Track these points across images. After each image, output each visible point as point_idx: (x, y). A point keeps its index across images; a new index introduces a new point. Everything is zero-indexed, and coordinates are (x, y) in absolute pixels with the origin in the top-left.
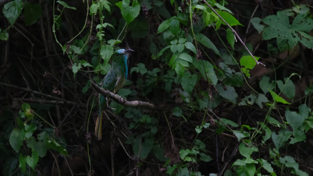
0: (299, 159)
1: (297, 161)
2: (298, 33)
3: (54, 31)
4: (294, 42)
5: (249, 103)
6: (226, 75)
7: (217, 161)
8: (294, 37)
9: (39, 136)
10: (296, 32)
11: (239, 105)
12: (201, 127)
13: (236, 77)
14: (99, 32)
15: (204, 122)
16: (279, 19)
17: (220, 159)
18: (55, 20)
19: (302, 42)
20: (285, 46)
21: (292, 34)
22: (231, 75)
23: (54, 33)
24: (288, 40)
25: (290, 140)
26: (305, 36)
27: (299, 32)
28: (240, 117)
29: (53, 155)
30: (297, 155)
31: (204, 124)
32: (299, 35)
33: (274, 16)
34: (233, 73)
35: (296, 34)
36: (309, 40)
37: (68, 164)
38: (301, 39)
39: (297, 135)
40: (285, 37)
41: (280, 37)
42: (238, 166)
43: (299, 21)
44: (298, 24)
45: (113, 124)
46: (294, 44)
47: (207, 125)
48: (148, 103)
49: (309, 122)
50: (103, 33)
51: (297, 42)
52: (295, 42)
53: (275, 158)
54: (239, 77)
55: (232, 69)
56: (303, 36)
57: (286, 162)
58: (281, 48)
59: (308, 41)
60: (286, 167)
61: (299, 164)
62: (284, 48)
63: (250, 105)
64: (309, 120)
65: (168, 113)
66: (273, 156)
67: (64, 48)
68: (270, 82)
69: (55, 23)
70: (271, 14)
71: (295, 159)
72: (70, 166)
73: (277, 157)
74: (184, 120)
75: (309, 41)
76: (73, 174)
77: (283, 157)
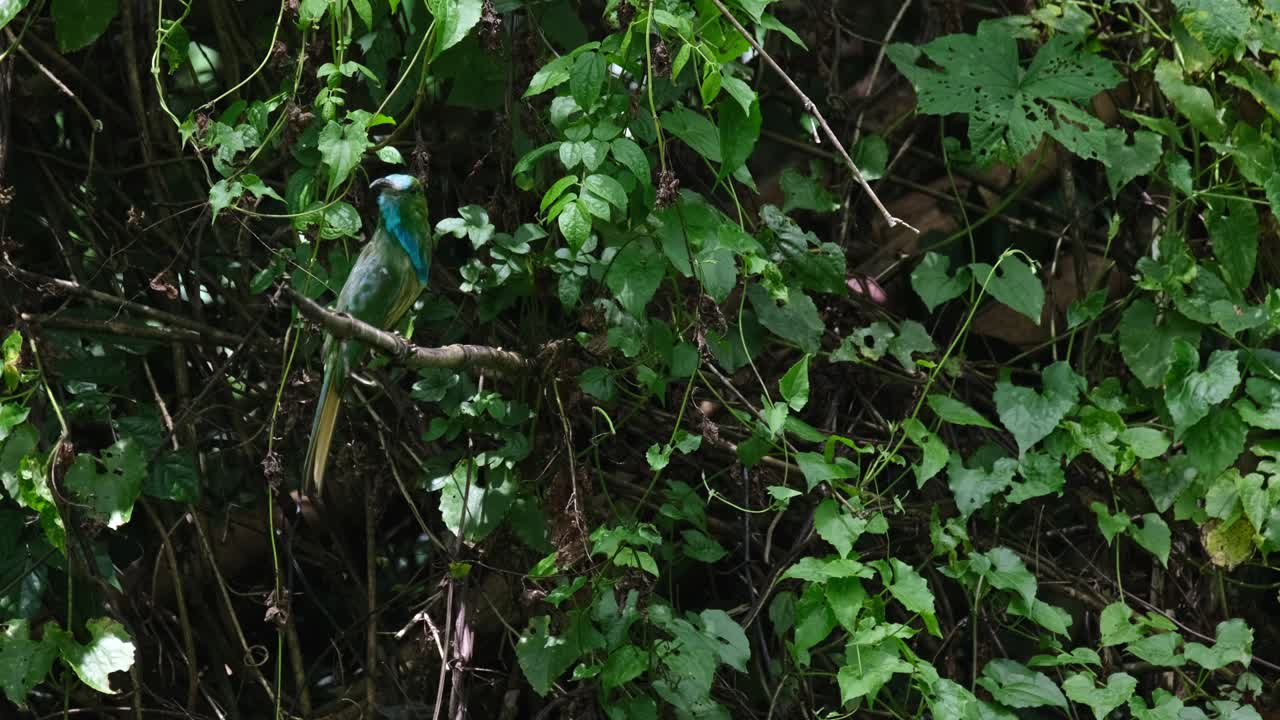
0: (1040, 561)
1: (1031, 568)
2: (1045, 104)
3: (155, 70)
4: (1029, 138)
5: (867, 352)
6: (784, 252)
7: (747, 558)
8: (1032, 117)
9: (110, 455)
10: (1038, 101)
11: (832, 359)
12: (668, 449)
13: (819, 258)
14: (325, 91)
15: (681, 431)
16: (981, 50)
17: (757, 554)
18: (162, 34)
19: (1059, 136)
20: (995, 145)
21: (1026, 108)
22: (802, 251)
23: (156, 76)
24: (1007, 128)
25: (1008, 489)
26: (1070, 117)
27: (1050, 101)
28: (834, 404)
29: (159, 523)
30: (1033, 545)
31: (683, 438)
32: (1051, 113)
33: (964, 36)
34: (811, 245)
35: (1036, 109)
36: (1085, 128)
37: (211, 557)
38: (1056, 127)
39: (1035, 474)
40: (998, 116)
41: (980, 114)
42: (801, 582)
43: (1052, 62)
44: (1048, 71)
45: (376, 418)
46: (1028, 143)
47: (689, 444)
48: (499, 349)
49: (1077, 427)
50: (339, 95)
51: (1039, 138)
52: (1033, 137)
53: (955, 553)
54: (832, 260)
55: (805, 231)
56: (1062, 116)
57: (993, 568)
58: (983, 152)
59: (1079, 134)
60: (994, 589)
61: (1039, 580)
62: (992, 153)
63: (869, 360)
64: (1077, 419)
65: (568, 389)
66: (945, 545)
67: (185, 128)
68: (951, 273)
69: (163, 47)
70: (956, 31)
71: (1027, 557)
72: (216, 561)
73: (959, 548)
74: (609, 429)
75: (1086, 133)
76: (229, 592)
77: (981, 551)
